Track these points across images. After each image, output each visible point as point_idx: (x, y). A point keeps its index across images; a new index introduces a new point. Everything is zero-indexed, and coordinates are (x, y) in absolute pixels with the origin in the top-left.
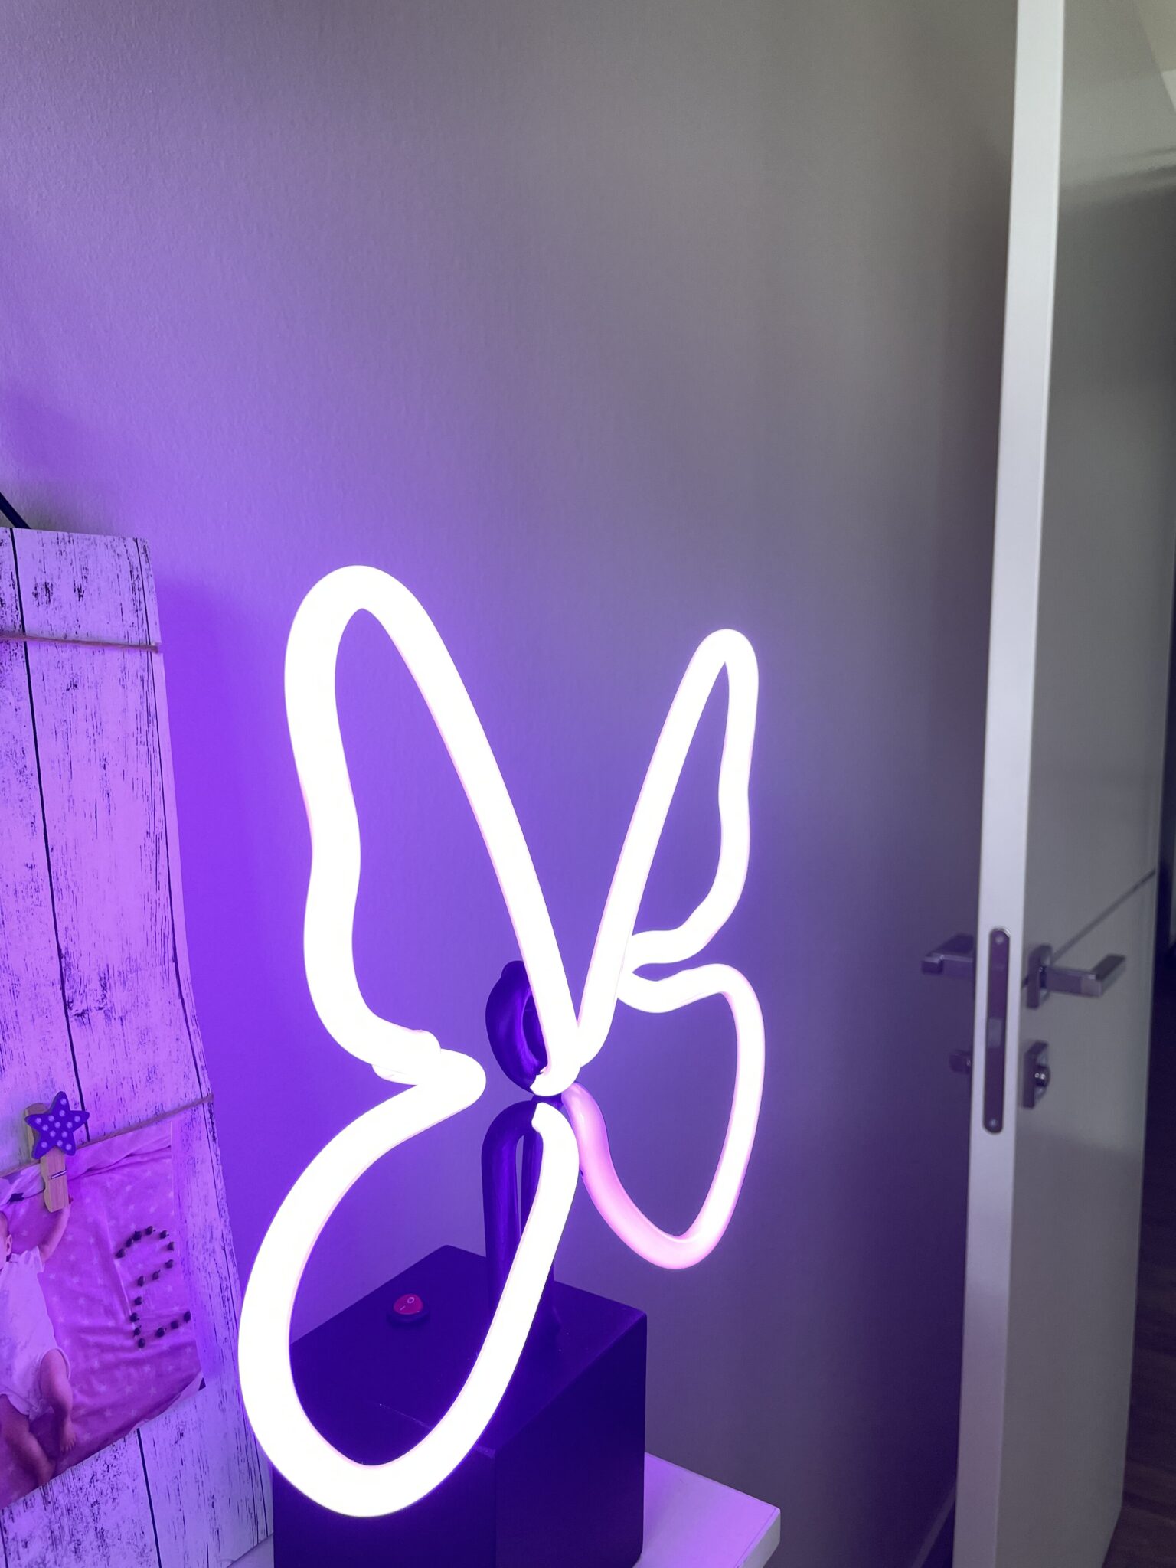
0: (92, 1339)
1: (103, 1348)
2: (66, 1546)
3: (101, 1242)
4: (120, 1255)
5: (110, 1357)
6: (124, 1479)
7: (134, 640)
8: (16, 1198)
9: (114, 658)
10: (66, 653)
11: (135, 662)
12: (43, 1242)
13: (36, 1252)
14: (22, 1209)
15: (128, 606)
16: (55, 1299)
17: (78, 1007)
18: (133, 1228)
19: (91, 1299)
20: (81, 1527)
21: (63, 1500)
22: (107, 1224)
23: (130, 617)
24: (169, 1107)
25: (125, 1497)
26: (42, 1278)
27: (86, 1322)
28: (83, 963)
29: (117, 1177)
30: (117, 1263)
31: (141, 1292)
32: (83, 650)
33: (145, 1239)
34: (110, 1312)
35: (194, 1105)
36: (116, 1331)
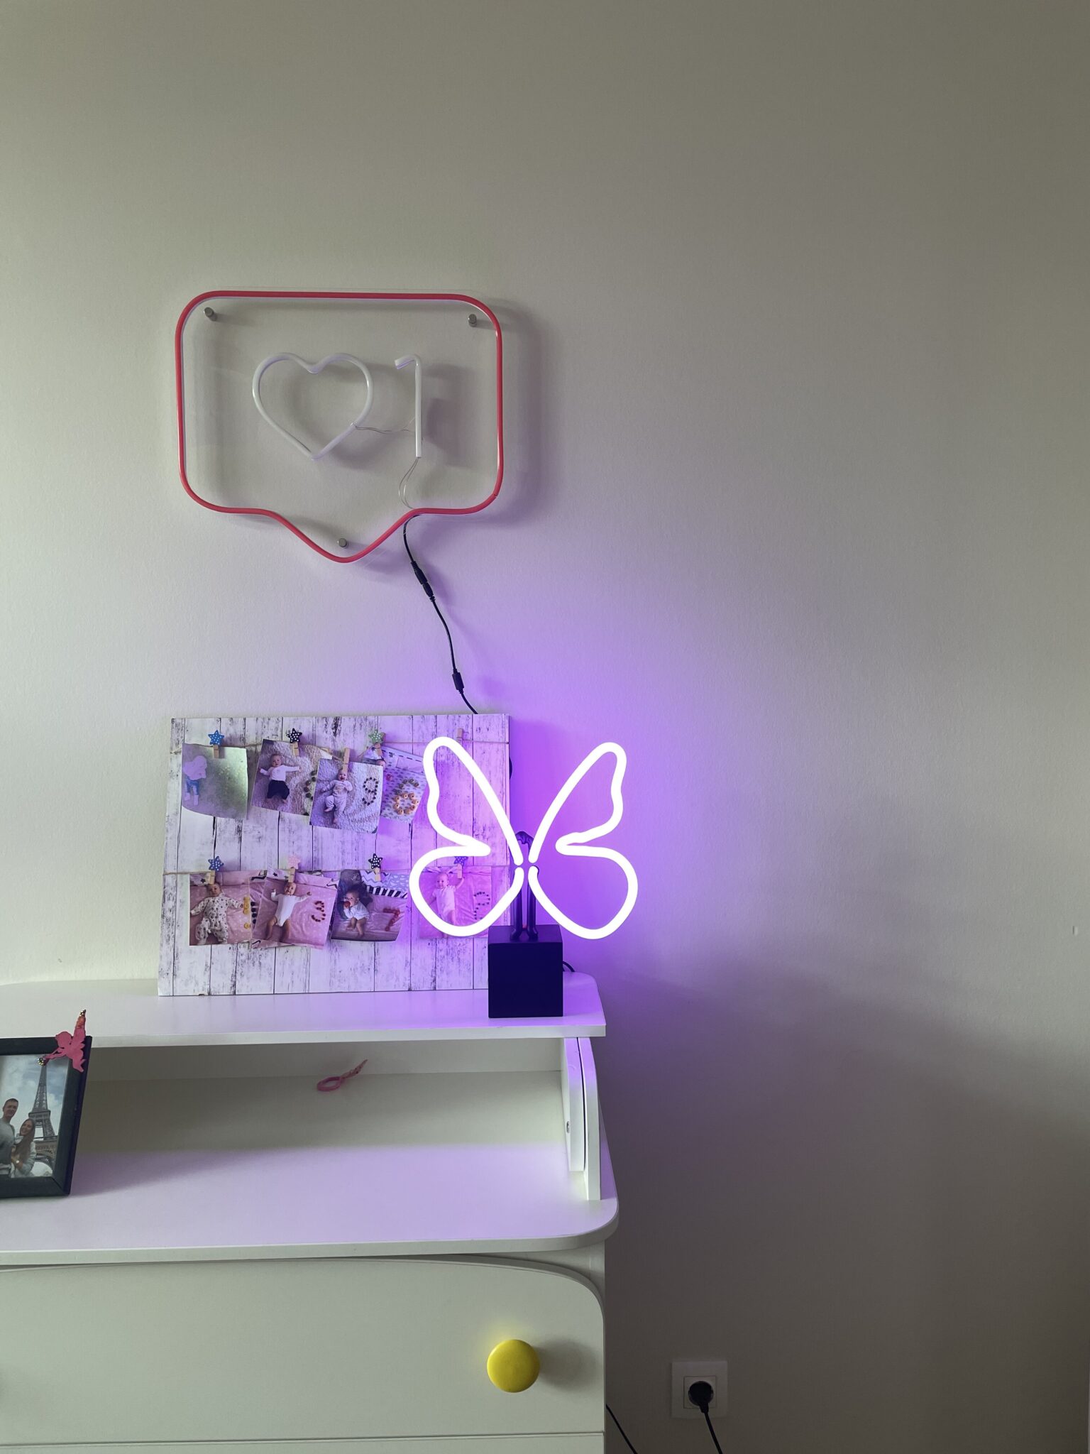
0: (464, 912)
1: (466, 915)
2: (449, 957)
3: (471, 891)
4: (475, 895)
5: (466, 918)
6: (468, 950)
7: (501, 741)
8: (451, 872)
9: (495, 746)
10: (482, 745)
11: (501, 747)
12: (456, 885)
13: (454, 887)
14: (452, 875)
15: (500, 732)
16: (457, 899)
17: (476, 833)
18: (479, 891)
19: (465, 903)
20: (454, 954)
21: (451, 946)
22: (473, 888)
23: (501, 735)
24: (497, 865)
25: (467, 954)
26: (455, 893)
27: (463, 907)
28: (479, 823)
29: (477, 876)
30: (474, 897)
31: (478, 906)
32: (487, 744)
33: (482, 894)
34: (470, 908)
35: (504, 866)
36: (470, 912)
